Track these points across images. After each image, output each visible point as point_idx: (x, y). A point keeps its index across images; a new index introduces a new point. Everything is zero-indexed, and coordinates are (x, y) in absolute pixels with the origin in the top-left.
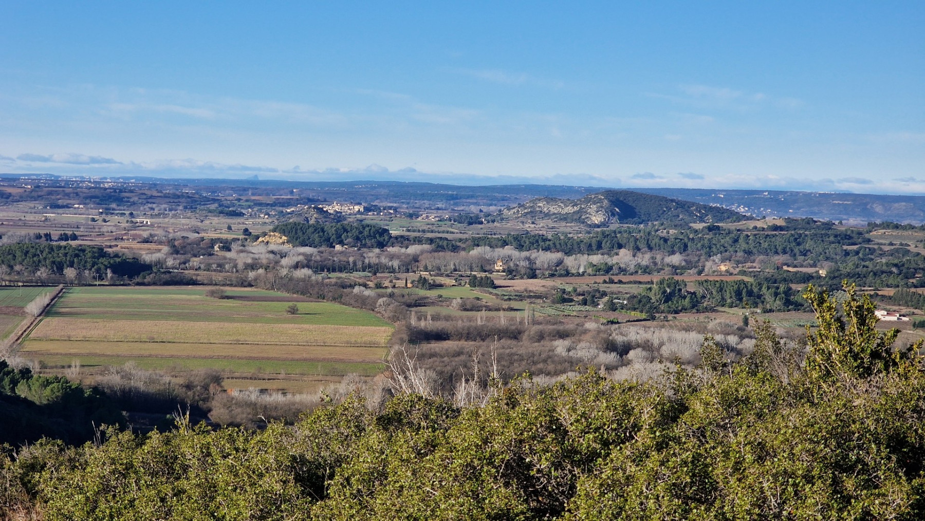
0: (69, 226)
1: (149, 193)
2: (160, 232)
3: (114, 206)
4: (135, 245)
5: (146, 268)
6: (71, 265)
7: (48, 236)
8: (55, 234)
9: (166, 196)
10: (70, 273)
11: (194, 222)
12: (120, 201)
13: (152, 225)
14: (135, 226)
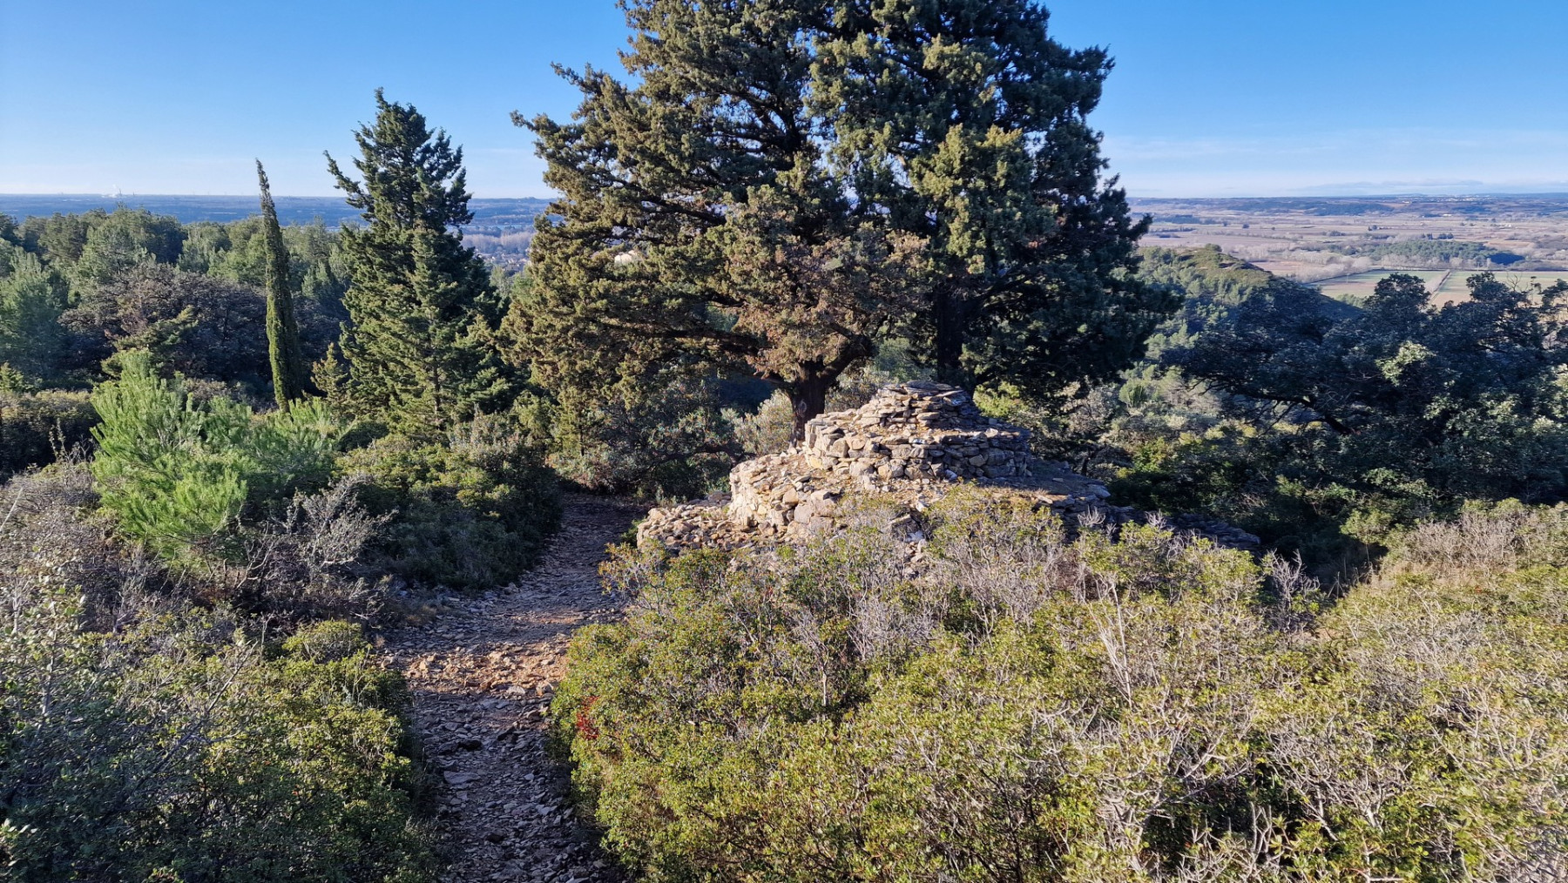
0: (1443, 229)
1: (1507, 204)
2: (1523, 232)
3: (1477, 214)
4: (1502, 241)
5: (1520, 258)
6: (1457, 255)
7: (1430, 236)
8: (1436, 235)
9: (1522, 206)
10: (1455, 261)
11: (1550, 225)
12: (1482, 210)
13: (1513, 228)
14: (1498, 229)
